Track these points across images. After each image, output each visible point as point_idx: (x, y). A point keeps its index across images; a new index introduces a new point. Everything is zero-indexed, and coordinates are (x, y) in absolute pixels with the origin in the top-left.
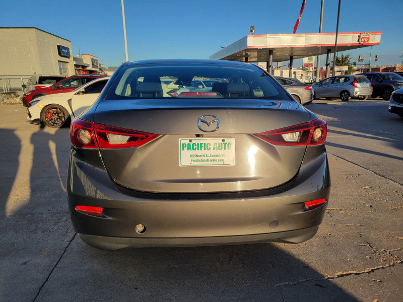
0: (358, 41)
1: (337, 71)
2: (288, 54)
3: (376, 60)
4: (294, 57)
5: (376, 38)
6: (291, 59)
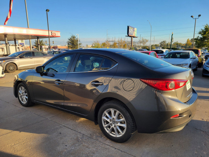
0: (51, 35)
1: (44, 48)
2: (13, 37)
3: (53, 43)
4: (16, 39)
5: (58, 34)
6: (15, 40)
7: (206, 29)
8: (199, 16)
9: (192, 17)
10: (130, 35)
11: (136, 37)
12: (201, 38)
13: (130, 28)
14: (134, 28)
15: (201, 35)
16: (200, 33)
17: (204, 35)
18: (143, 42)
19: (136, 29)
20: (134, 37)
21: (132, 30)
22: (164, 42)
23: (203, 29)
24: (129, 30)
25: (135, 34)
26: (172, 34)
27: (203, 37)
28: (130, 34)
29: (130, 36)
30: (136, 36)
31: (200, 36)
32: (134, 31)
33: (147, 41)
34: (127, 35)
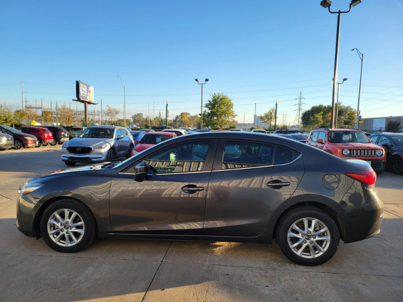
7: (215, 100)
8: (207, 80)
9: (196, 80)
10: (81, 99)
11: (94, 104)
12: (208, 113)
13: (81, 85)
14: (88, 86)
15: (207, 108)
16: (207, 106)
17: (213, 110)
18: (110, 112)
19: (92, 89)
20: (89, 103)
21: (85, 89)
22: (139, 115)
23: (211, 100)
24: (81, 90)
25: (91, 98)
26: (167, 104)
27: (211, 112)
28: (82, 97)
29: (82, 101)
30: (93, 101)
31: (208, 111)
32: (88, 91)
33: (117, 113)
34: (77, 99)
